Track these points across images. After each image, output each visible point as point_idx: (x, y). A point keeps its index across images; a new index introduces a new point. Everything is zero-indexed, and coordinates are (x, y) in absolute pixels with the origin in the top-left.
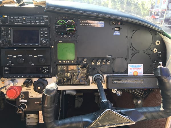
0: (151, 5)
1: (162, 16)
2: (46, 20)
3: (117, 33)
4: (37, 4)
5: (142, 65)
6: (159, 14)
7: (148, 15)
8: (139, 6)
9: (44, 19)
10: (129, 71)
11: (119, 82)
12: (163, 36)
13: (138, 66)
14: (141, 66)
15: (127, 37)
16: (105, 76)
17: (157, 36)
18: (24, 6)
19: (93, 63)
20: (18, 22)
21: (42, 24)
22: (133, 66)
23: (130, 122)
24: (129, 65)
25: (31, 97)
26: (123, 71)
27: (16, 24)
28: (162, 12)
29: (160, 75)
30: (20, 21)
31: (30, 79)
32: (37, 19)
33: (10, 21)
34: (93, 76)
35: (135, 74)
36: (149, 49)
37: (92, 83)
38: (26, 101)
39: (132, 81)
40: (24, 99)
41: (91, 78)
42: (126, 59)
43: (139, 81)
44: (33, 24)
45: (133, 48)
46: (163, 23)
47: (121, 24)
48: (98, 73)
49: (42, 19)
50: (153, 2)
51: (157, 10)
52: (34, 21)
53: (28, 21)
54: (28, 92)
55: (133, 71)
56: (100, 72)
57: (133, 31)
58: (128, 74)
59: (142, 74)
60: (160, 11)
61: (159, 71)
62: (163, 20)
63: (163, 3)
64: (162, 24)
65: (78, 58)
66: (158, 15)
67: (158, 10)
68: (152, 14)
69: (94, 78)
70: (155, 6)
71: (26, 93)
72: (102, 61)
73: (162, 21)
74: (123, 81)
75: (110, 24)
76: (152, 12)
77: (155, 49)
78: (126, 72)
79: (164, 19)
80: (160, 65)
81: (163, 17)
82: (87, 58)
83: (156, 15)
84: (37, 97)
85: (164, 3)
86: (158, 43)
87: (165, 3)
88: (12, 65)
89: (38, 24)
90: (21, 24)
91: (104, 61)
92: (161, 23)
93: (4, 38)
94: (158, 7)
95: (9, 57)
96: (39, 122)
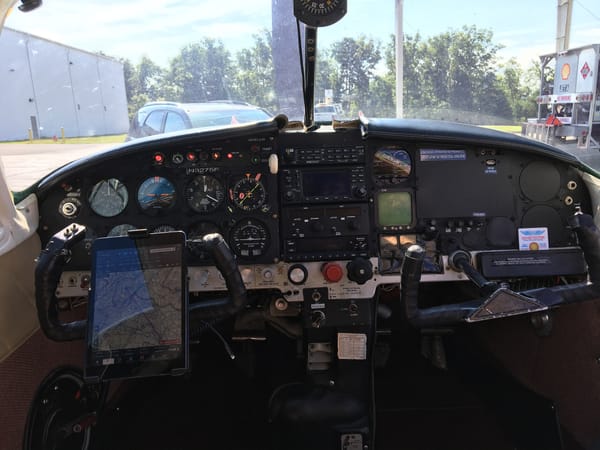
0: (539, 82)
1: (583, 116)
2: (361, 153)
3: (491, 170)
4: (338, 126)
5: (546, 229)
6: (572, 111)
7: (535, 116)
8: (497, 87)
9: (357, 152)
10: (521, 242)
11: (503, 263)
12: (581, 172)
13: (538, 232)
14: (545, 231)
15: (510, 177)
16: (473, 253)
17: (570, 173)
18: (318, 131)
19: (449, 231)
20: (314, 159)
21: (355, 160)
22: (527, 233)
23: (539, 307)
24: (520, 230)
25: (332, 298)
26: (508, 243)
27: (310, 162)
28: (581, 104)
29: (578, 226)
30: (316, 157)
32: (346, 152)
33: (300, 158)
34: (448, 254)
35: (534, 248)
36: (557, 197)
37: (448, 269)
38: (323, 306)
39: (530, 261)
40: (320, 302)
41: (445, 259)
42: (513, 219)
43: (543, 261)
44: (339, 161)
45: (524, 198)
46: (589, 138)
47: (498, 153)
48: (459, 248)
49: (354, 152)
50: (546, 71)
51: (563, 98)
52: (340, 155)
53: (329, 157)
54: (326, 289)
55: (528, 243)
56: (462, 247)
57: (522, 165)
58: (518, 248)
59: (547, 248)
60: (573, 100)
61: (577, 220)
62: (588, 128)
63: (580, 76)
64: (584, 141)
65: (418, 221)
66: (569, 115)
67: (569, 98)
68: (549, 111)
69: (452, 258)
70: (556, 88)
71: (324, 291)
72: (467, 225)
73: (584, 133)
74: (512, 261)
75: (477, 155)
76: (546, 105)
77: (569, 198)
78: (516, 244)
79: (589, 124)
80: (577, 210)
81: (588, 120)
82: (436, 219)
83: (561, 115)
84: (343, 298)
85: (585, 76)
86: (573, 185)
87: (589, 75)
88: (302, 235)
89: (346, 161)
90: (317, 162)
91: (471, 223)
92: (580, 139)
94: (565, 89)
95: (295, 222)
96: (340, 358)
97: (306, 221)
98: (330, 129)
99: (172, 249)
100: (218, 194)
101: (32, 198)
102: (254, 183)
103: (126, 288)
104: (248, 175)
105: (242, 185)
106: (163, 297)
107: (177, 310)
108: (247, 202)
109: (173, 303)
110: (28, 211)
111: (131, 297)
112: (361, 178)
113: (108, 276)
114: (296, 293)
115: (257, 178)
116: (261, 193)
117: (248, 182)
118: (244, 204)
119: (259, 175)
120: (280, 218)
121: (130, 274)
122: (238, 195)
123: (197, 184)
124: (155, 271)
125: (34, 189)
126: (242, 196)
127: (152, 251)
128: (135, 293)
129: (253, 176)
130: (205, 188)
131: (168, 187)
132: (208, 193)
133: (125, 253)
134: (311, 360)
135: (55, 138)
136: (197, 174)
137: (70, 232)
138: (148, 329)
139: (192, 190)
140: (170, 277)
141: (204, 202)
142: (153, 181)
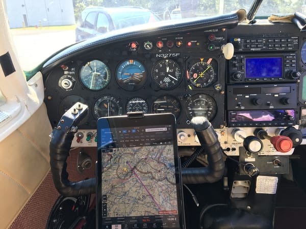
2: (296, 42)
4: (276, 19)
9: (292, 42)
20: (257, 47)
21: (289, 48)
25: (261, 154)
27: (253, 49)
30: (259, 46)
31: (260, 128)
32: (283, 42)
33: (245, 46)
38: (254, 160)
44: (278, 49)
49: (290, 42)
52: (278, 44)
53: (270, 45)
84: (269, 155)
88: (243, 108)
89: (283, 49)
90: (259, 49)
93: (235, 70)
95: (238, 97)
96: (257, 192)
97: (247, 97)
98: (266, 22)
99: (164, 129)
100: (177, 74)
101: (39, 75)
102: (206, 66)
103: (127, 162)
104: (202, 60)
105: (196, 67)
106: (159, 171)
107: (173, 184)
108: (200, 80)
109: (168, 177)
110: (36, 85)
111: (132, 170)
112: (294, 63)
113: (112, 151)
114: (234, 149)
115: (209, 62)
116: (211, 73)
117: (201, 65)
118: (197, 82)
119: (211, 59)
120: (226, 93)
121: (130, 150)
122: (192, 76)
123: (161, 66)
124: (151, 148)
125: (40, 69)
126: (195, 76)
127: (147, 130)
128: (135, 167)
129: (206, 60)
130: (168, 69)
131: (139, 68)
132: (169, 73)
133: (125, 132)
134: (233, 191)
135: (36, 27)
136: (162, 59)
137: (77, 111)
138: (148, 199)
139: (157, 71)
140: (164, 154)
141: (167, 80)
142: (128, 63)
